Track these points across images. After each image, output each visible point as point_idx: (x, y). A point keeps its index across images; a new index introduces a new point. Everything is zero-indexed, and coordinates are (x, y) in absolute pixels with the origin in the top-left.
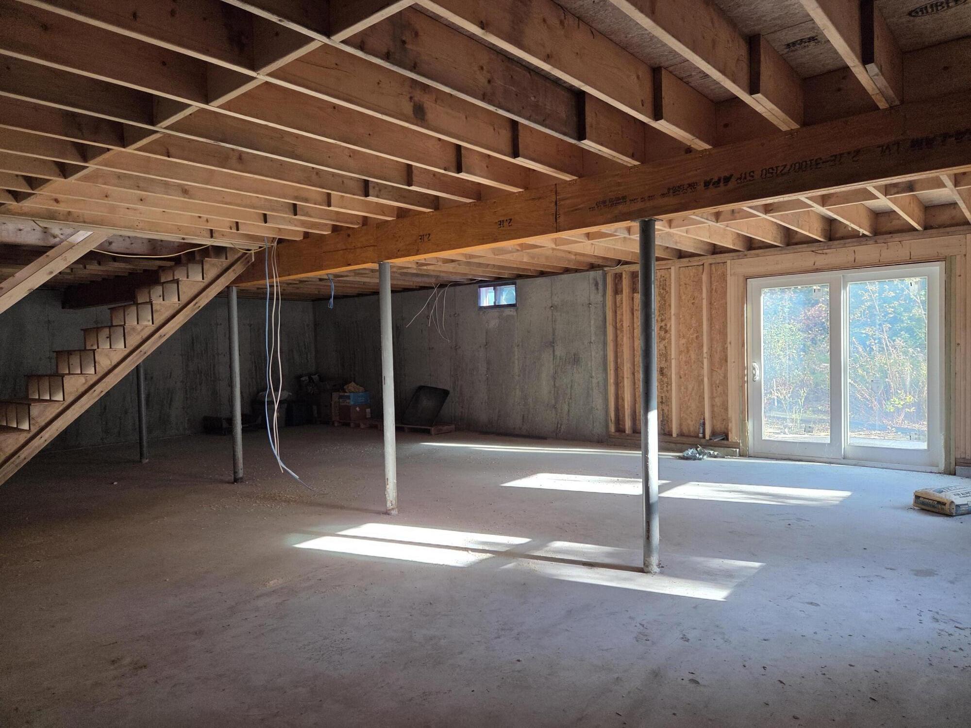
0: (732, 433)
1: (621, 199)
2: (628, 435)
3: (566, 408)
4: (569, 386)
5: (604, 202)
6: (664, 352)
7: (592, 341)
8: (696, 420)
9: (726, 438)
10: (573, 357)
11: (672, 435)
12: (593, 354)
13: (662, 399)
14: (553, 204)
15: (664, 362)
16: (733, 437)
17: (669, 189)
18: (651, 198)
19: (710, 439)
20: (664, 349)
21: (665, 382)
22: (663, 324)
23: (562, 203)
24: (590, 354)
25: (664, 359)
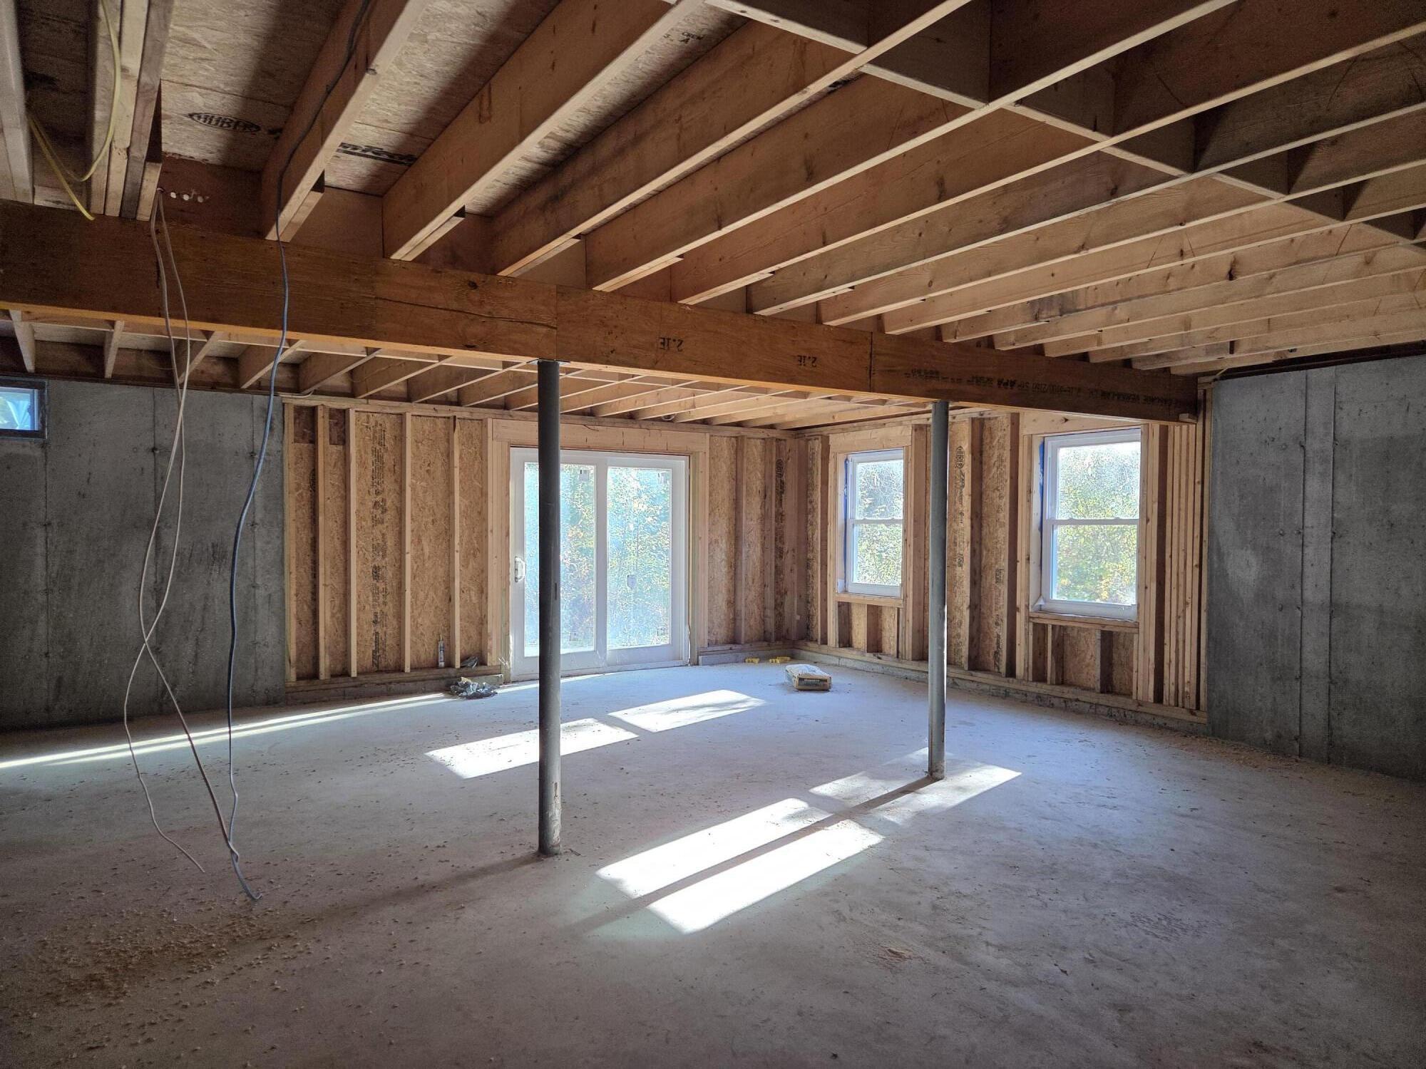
0: (491, 654)
1: (933, 374)
2: (324, 682)
3: (189, 649)
4: (199, 607)
5: (919, 372)
6: (380, 542)
7: (257, 521)
8: (430, 644)
9: (482, 663)
10: (211, 550)
11: (403, 671)
12: (259, 544)
13: (376, 616)
14: (867, 357)
15: (379, 559)
16: (492, 659)
17: (973, 377)
18: (959, 381)
19: (461, 667)
20: (380, 537)
21: (381, 589)
22: (379, 498)
23: (877, 357)
24: (251, 544)
25: (381, 553)
